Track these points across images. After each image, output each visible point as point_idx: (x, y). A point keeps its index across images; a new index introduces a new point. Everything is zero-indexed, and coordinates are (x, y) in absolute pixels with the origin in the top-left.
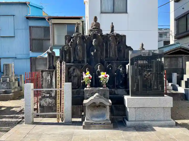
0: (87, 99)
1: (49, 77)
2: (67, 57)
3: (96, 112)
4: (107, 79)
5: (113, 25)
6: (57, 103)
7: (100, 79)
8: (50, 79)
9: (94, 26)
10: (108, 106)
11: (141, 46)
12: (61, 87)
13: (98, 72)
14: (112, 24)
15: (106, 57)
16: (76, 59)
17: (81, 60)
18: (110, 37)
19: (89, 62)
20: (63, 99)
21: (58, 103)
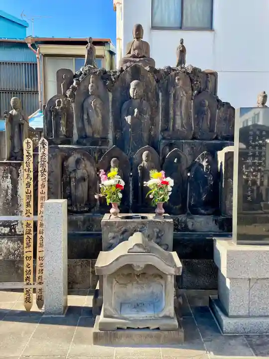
0: (110, 247)
1: (9, 180)
2: (63, 129)
3: (134, 291)
4: (166, 191)
5: (183, 46)
6: (25, 257)
7: (148, 189)
8: (10, 186)
9: (134, 50)
10: (171, 275)
11: (261, 99)
12: (36, 213)
13: (143, 169)
14: (182, 43)
15: (165, 129)
16: (86, 133)
17: (99, 136)
18: (176, 75)
19: (120, 143)
20: (42, 245)
21: (28, 258)
